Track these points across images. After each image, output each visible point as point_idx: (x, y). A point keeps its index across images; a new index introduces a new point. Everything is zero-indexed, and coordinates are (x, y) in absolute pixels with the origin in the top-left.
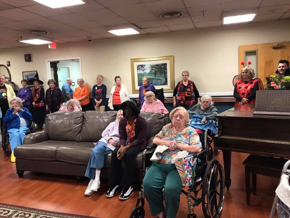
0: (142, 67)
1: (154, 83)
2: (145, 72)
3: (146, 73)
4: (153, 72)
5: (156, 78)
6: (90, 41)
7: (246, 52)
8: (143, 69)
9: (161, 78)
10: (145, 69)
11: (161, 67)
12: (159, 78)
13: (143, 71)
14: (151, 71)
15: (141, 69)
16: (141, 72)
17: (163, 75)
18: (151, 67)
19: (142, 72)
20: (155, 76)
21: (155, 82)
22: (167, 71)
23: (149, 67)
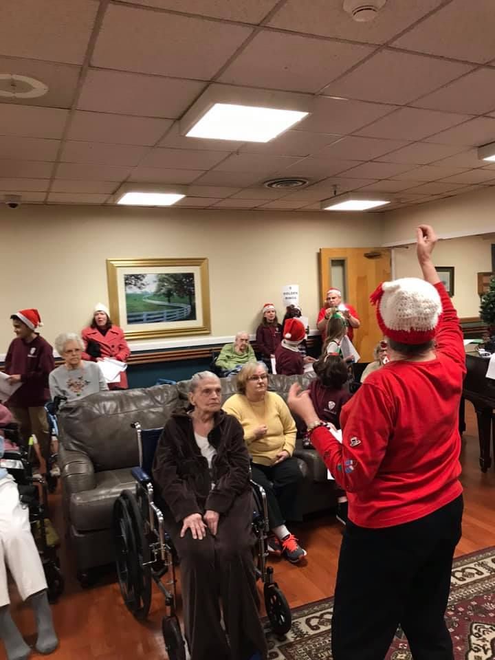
0: (138, 278)
1: (168, 316)
2: (143, 290)
3: (146, 293)
4: (162, 291)
5: (171, 304)
6: (13, 206)
7: (333, 261)
8: (139, 284)
9: (182, 305)
10: (143, 284)
11: (180, 282)
12: (178, 305)
13: (139, 288)
14: (159, 290)
15: (135, 285)
16: (134, 290)
17: (187, 298)
18: (160, 280)
19: (138, 291)
20: (169, 301)
21: (169, 314)
22: (194, 289)
23: (155, 279)
